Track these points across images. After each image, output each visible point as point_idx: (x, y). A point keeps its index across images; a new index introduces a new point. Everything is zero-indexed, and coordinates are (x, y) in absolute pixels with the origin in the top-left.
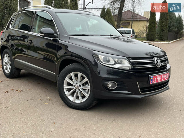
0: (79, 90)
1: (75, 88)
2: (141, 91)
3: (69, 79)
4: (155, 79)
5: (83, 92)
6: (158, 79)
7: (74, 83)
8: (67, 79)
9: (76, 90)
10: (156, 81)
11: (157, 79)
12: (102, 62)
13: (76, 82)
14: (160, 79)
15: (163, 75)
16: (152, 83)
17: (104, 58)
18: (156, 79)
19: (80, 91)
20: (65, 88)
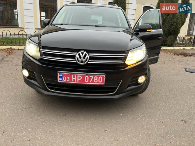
2: (48, 87)
4: (68, 77)
6: (75, 79)
11: (72, 78)
14: (78, 79)
15: (89, 76)
16: (62, 81)
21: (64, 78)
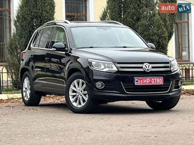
0: (81, 95)
1: (78, 94)
3: (74, 87)
4: (141, 81)
5: (84, 97)
6: (146, 81)
7: (77, 90)
8: (72, 87)
9: (78, 96)
10: (143, 83)
11: (144, 81)
12: (93, 67)
13: (79, 89)
14: (148, 81)
17: (95, 64)
19: (81, 97)
20: (71, 96)
21: (139, 82)
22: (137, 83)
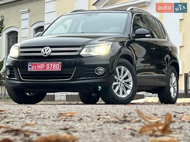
2: (22, 78)
4: (34, 67)
10: (37, 69)
14: (42, 67)
16: (31, 70)
18: (37, 67)
21: (32, 67)
22: (31, 69)
